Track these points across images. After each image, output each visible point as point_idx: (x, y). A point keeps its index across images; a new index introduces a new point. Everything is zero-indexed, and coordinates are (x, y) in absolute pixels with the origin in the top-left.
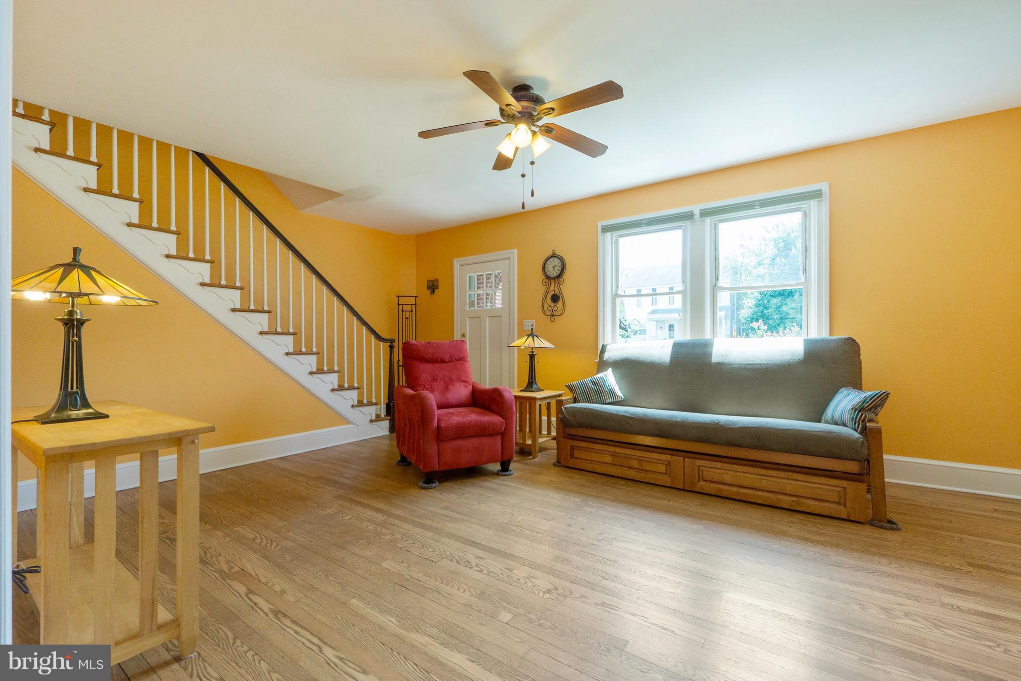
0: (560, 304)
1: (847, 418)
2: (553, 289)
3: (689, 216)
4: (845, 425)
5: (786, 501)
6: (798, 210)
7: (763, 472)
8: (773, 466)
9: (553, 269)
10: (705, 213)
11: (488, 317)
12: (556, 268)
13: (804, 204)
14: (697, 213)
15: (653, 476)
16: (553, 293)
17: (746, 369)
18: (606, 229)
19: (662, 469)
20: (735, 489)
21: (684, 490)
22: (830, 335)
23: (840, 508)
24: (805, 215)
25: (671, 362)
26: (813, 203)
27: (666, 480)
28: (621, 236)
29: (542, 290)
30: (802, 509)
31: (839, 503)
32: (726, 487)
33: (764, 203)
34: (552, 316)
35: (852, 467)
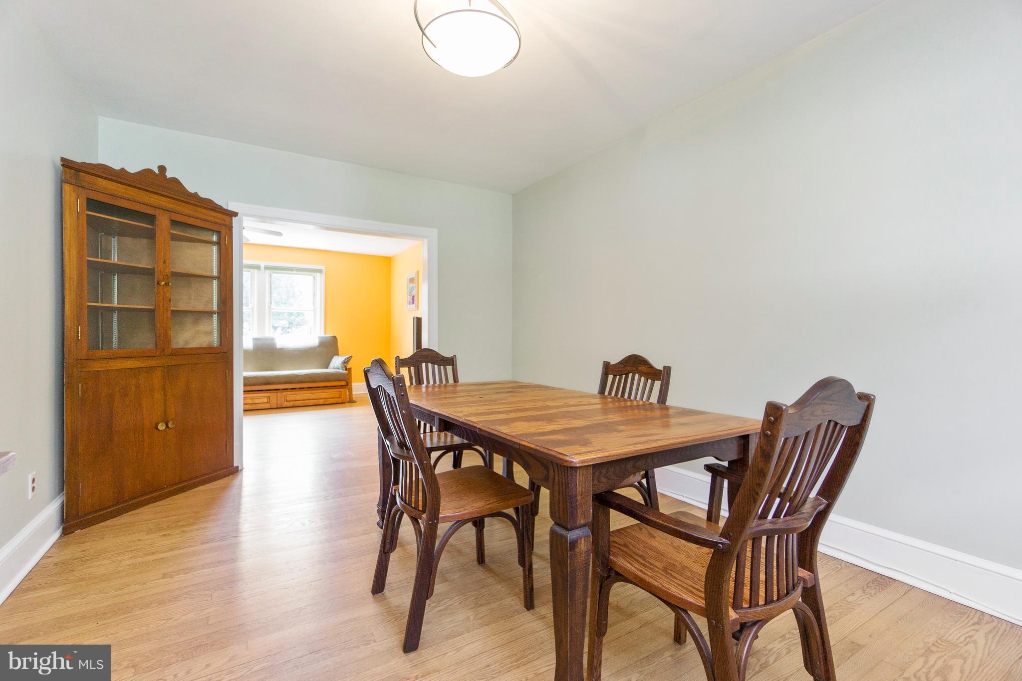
1: (340, 366)
3: (257, 267)
4: (338, 369)
5: (321, 402)
6: (311, 275)
7: (313, 392)
10: (266, 268)
13: (314, 274)
14: (262, 266)
15: (260, 405)
17: (295, 351)
19: (265, 400)
20: (301, 402)
21: (277, 408)
22: (325, 334)
24: (314, 278)
25: (253, 349)
26: (318, 274)
27: (268, 406)
31: (339, 398)
32: (298, 402)
33: (298, 270)
35: (344, 383)
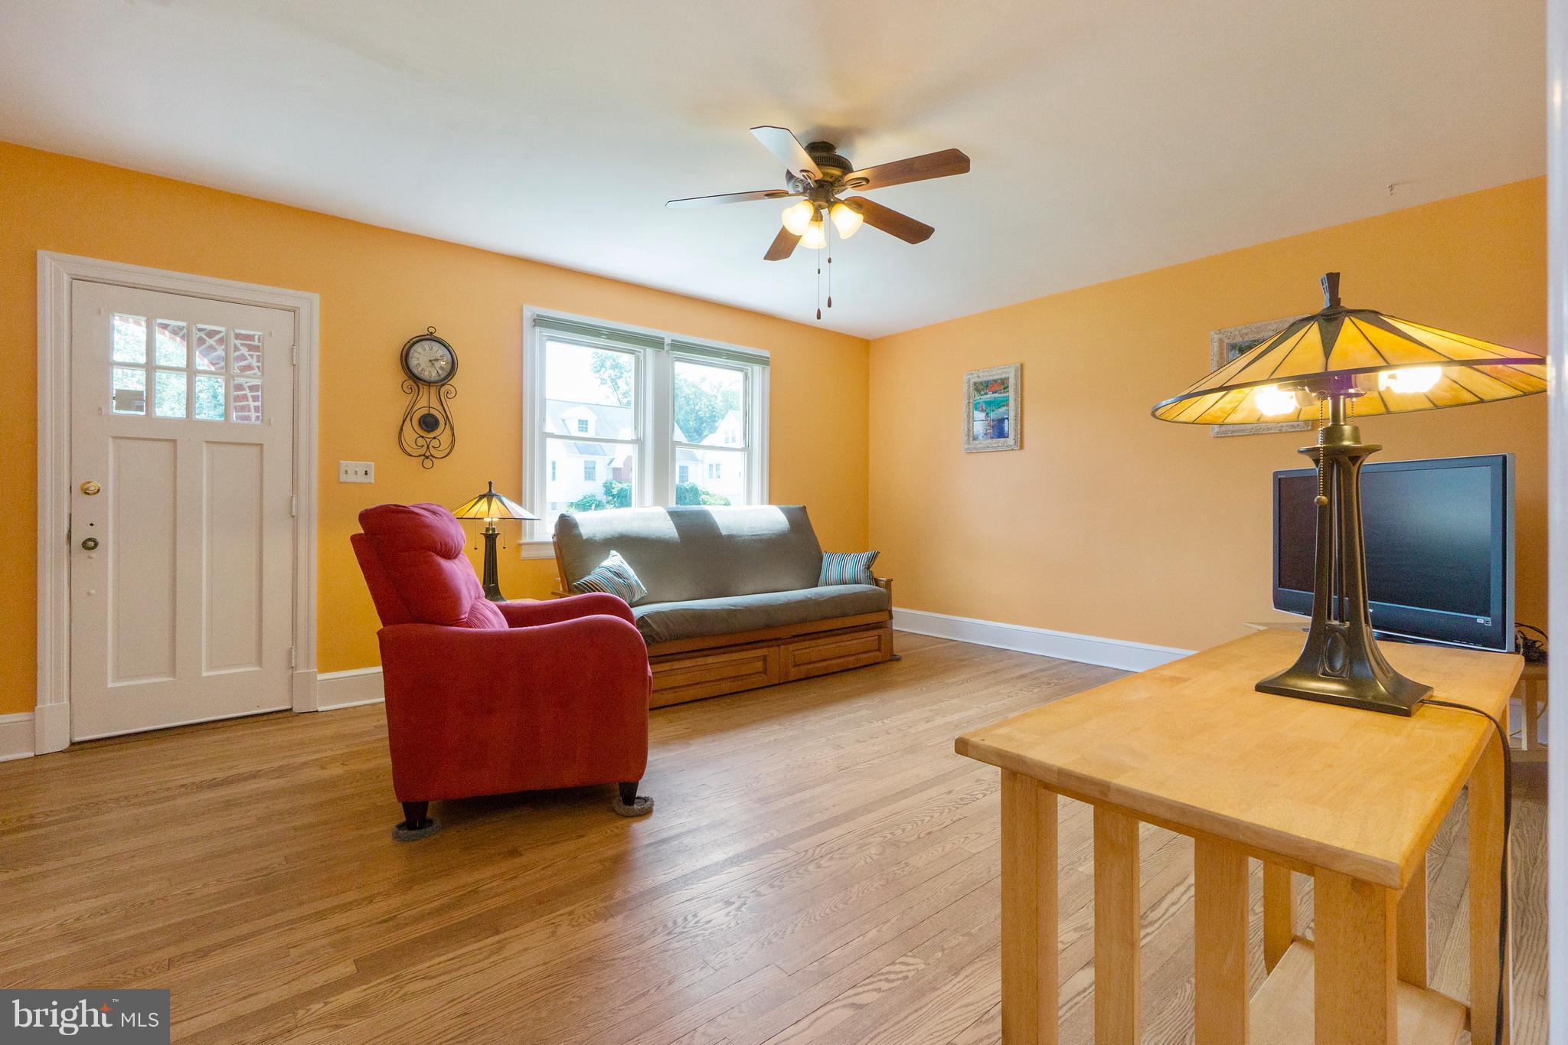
0: (442, 434)
1: (856, 576)
2: (426, 402)
3: (656, 343)
6: (739, 370)
8: (840, 632)
9: (430, 364)
10: (676, 346)
11: (207, 442)
12: (437, 365)
13: (746, 366)
14: (668, 341)
15: (750, 679)
16: (425, 411)
18: (540, 322)
21: (780, 684)
23: (878, 653)
24: (747, 375)
25: (681, 537)
26: (757, 368)
27: (763, 679)
28: (551, 339)
29: (402, 402)
30: (861, 664)
31: (877, 650)
32: (818, 665)
34: (427, 457)
35: (885, 616)
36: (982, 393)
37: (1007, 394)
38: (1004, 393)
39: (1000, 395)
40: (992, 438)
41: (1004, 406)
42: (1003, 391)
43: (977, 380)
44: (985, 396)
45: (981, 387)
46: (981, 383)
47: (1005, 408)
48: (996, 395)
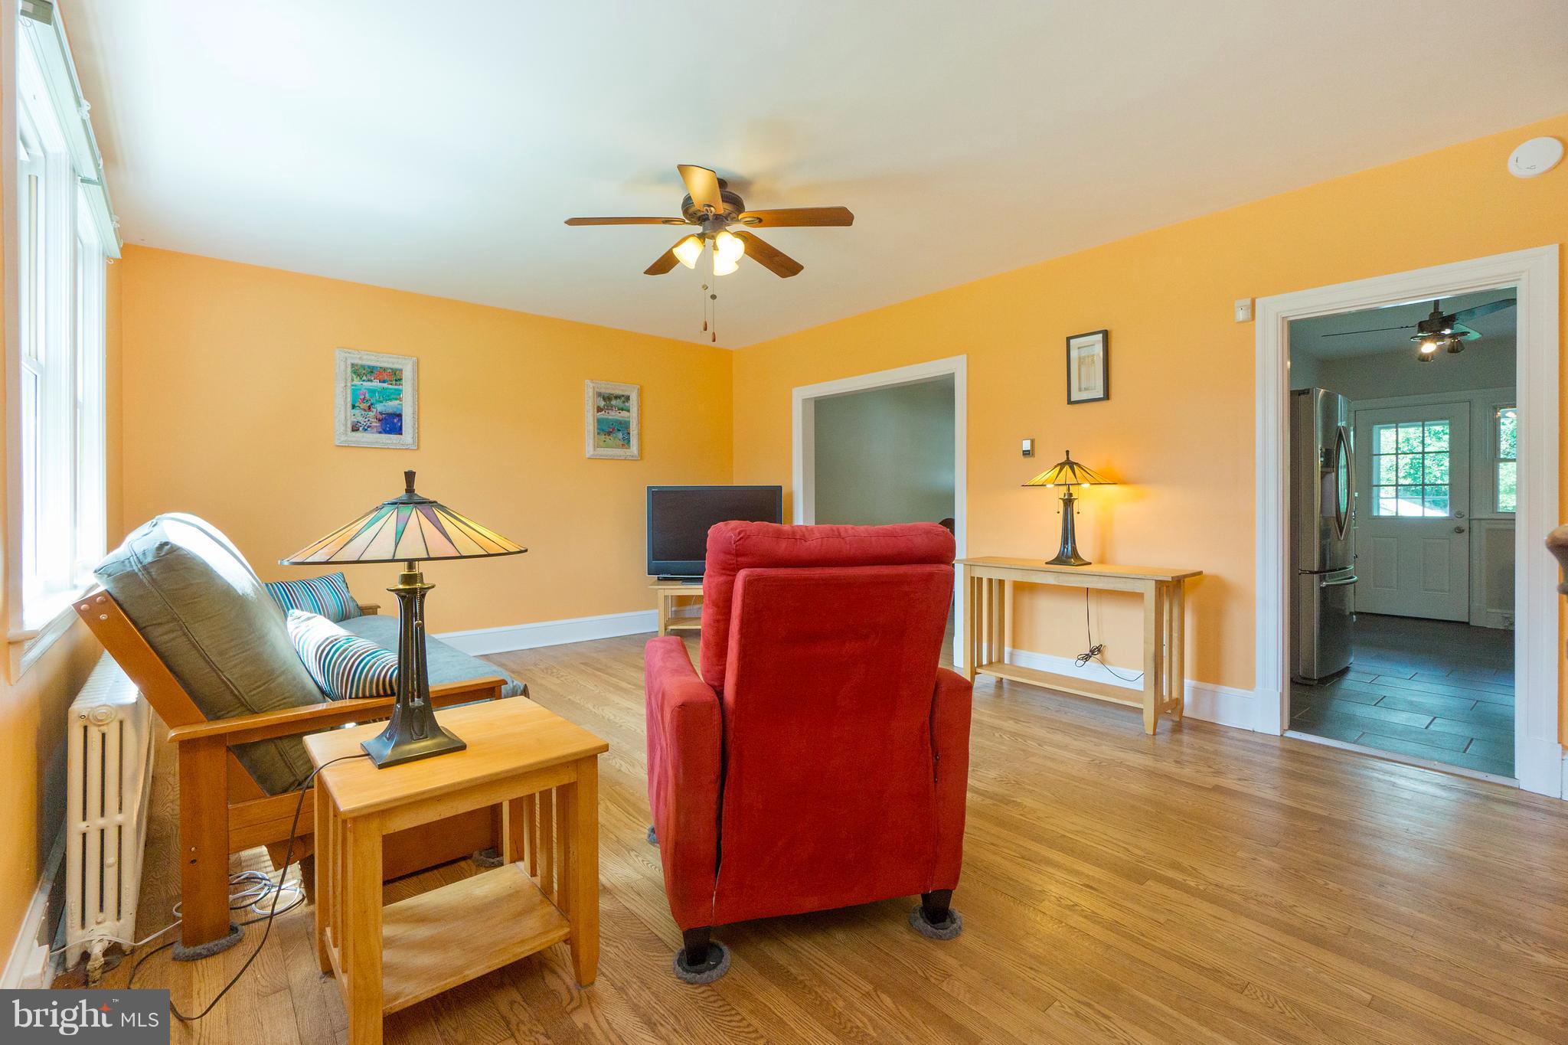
36: (364, 378)
37: (400, 387)
38: (396, 385)
39: (390, 386)
40: (380, 433)
41: (396, 399)
42: (394, 382)
43: (356, 361)
44: (369, 383)
45: (362, 371)
46: (363, 367)
47: (398, 402)
48: (385, 385)
